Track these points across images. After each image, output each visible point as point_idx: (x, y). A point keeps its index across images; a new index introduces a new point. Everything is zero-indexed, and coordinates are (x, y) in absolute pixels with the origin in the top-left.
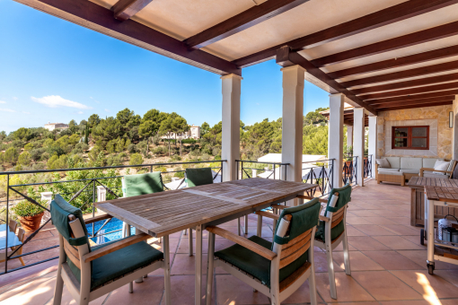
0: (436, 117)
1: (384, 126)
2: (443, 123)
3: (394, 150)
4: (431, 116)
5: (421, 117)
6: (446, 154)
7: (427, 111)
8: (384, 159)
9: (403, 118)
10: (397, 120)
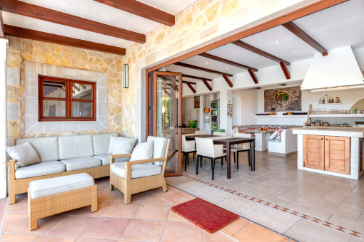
0: (105, 70)
1: (22, 71)
2: (113, 81)
3: (44, 123)
4: (100, 68)
5: (87, 66)
6: (117, 127)
7: (95, 58)
8: (26, 143)
9: (58, 62)
10: (48, 65)
